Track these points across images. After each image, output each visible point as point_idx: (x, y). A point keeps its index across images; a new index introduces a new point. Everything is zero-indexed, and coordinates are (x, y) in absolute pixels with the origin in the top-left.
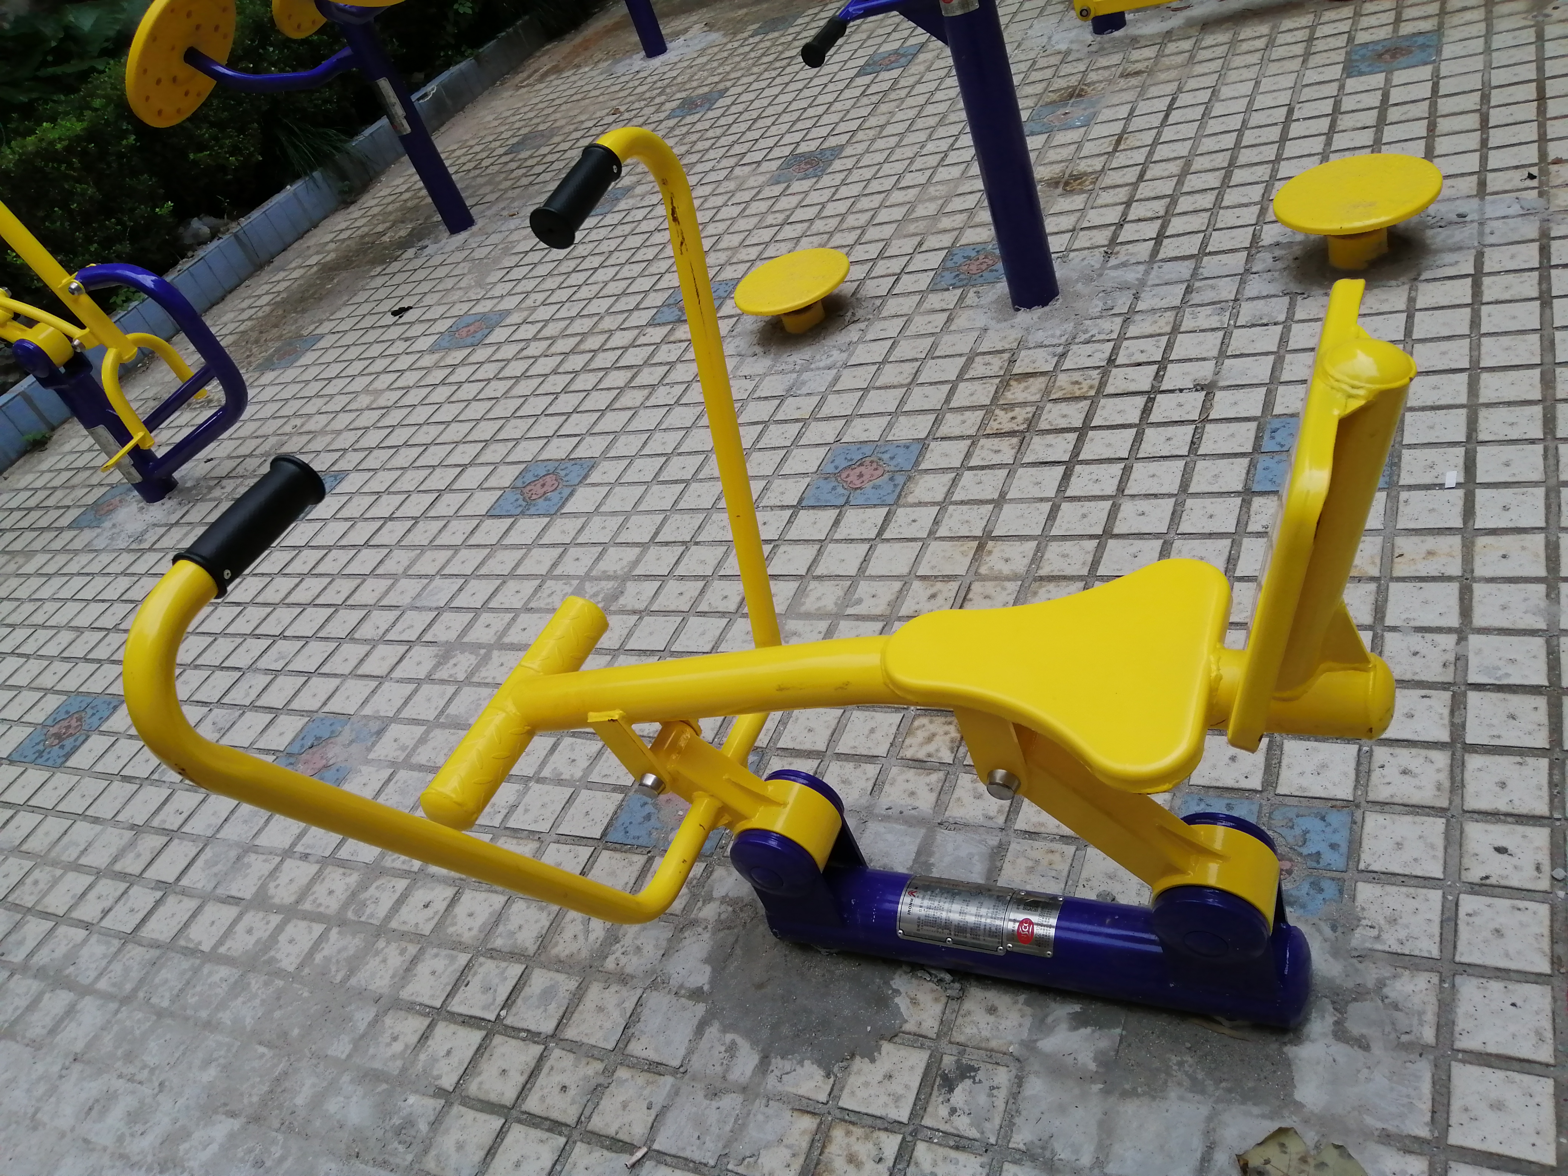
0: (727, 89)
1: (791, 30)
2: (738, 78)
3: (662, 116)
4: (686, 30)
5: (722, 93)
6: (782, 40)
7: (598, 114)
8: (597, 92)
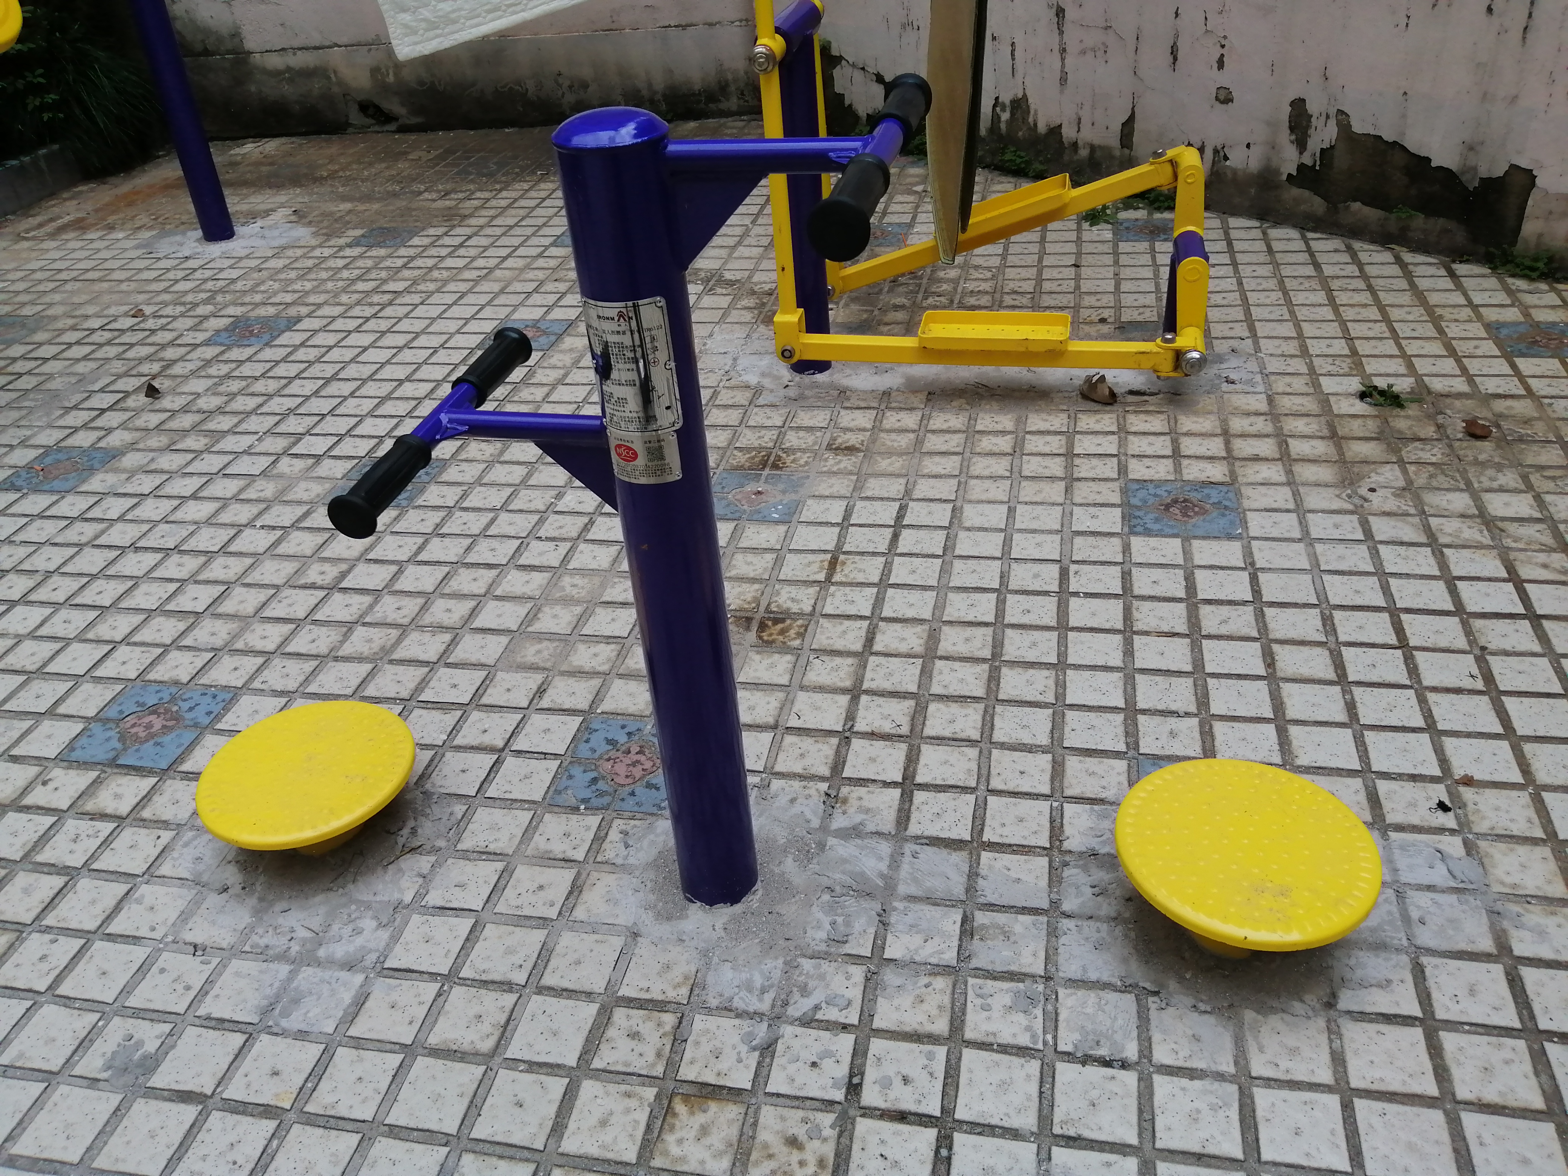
0: (299, 319)
1: (402, 252)
2: (319, 306)
3: (201, 337)
4: (267, 213)
5: (292, 323)
6: (388, 263)
7: (113, 311)
8: (122, 275)
